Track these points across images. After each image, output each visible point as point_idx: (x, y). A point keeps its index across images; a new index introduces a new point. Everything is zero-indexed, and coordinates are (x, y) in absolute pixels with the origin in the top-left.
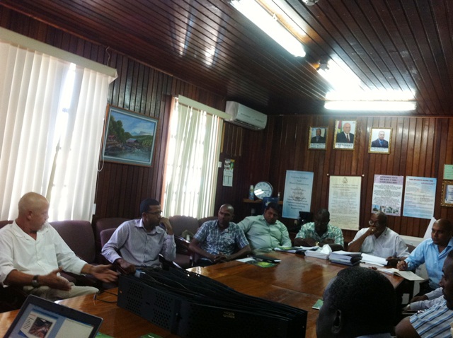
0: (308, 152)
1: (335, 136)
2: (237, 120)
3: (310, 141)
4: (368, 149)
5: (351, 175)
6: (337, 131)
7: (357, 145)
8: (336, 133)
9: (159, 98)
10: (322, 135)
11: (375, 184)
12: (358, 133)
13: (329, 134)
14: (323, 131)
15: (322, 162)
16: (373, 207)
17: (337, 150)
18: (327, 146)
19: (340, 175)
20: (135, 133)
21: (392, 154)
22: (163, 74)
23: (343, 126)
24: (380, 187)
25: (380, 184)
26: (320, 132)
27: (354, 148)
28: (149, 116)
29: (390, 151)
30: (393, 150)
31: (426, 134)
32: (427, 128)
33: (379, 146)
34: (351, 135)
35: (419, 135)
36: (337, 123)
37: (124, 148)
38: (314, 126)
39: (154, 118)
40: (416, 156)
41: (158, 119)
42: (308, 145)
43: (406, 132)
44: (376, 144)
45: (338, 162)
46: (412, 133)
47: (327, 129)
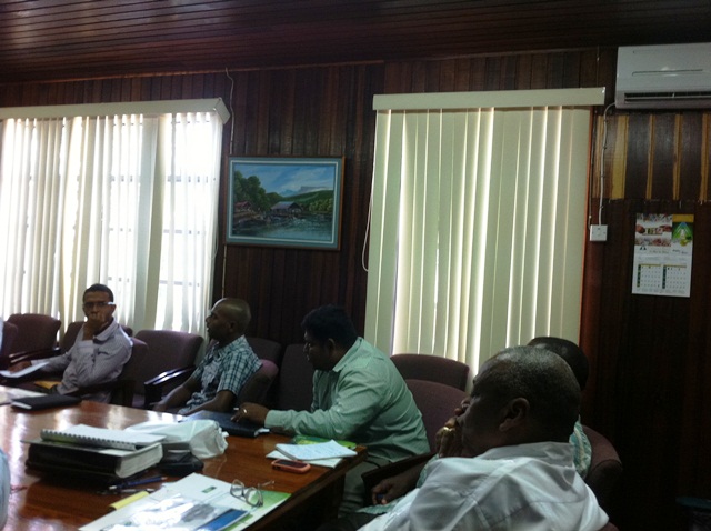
37: (269, 220)
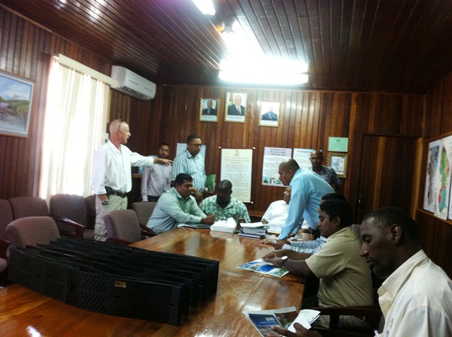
0: (200, 124)
1: (227, 109)
2: (125, 88)
3: (201, 112)
4: (258, 122)
5: (242, 148)
6: (228, 103)
7: (248, 118)
8: (227, 105)
9: (35, 57)
10: (214, 107)
11: (265, 156)
12: (249, 106)
13: (220, 106)
14: (214, 102)
15: (213, 135)
16: (263, 179)
17: (228, 122)
18: (219, 119)
19: (231, 148)
20: (7, 96)
21: (281, 127)
22: (40, 28)
23: (234, 98)
24: (270, 159)
25: (270, 157)
26: (211, 103)
27: (246, 121)
28: (24, 77)
29: (279, 124)
30: (281, 123)
31: (312, 108)
32: (313, 101)
33: (269, 119)
34: (242, 108)
35: (305, 109)
36: (228, 95)
38: (205, 97)
39: (30, 79)
40: (303, 129)
41: (35, 81)
42: (199, 117)
43: (294, 106)
44: (265, 118)
45: (229, 135)
46: (300, 107)
47: (219, 101)
